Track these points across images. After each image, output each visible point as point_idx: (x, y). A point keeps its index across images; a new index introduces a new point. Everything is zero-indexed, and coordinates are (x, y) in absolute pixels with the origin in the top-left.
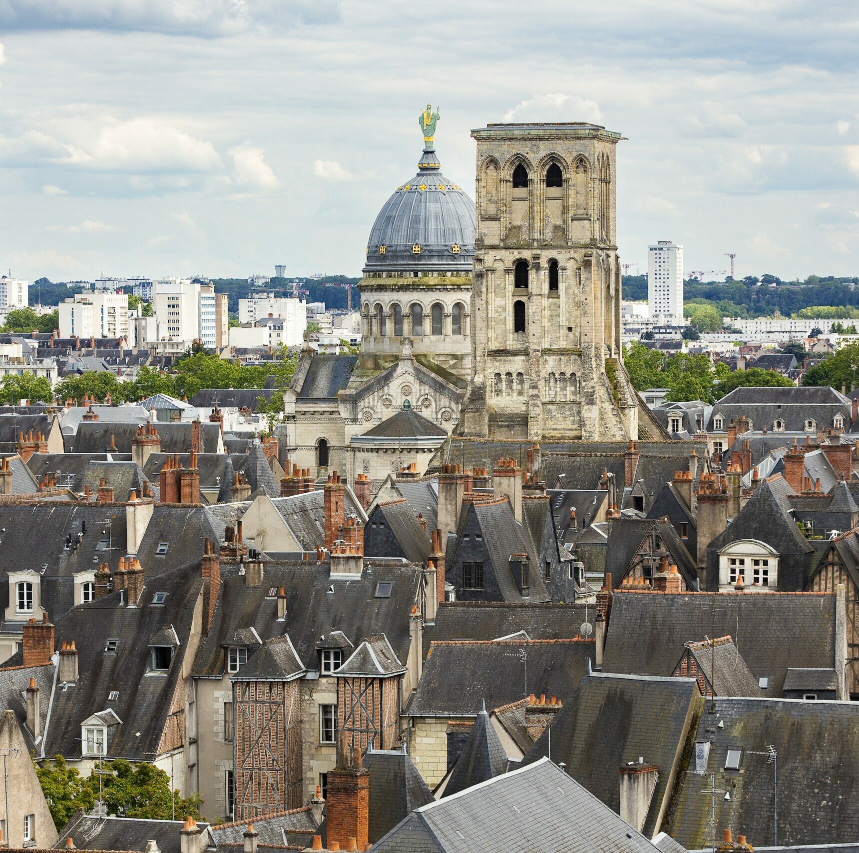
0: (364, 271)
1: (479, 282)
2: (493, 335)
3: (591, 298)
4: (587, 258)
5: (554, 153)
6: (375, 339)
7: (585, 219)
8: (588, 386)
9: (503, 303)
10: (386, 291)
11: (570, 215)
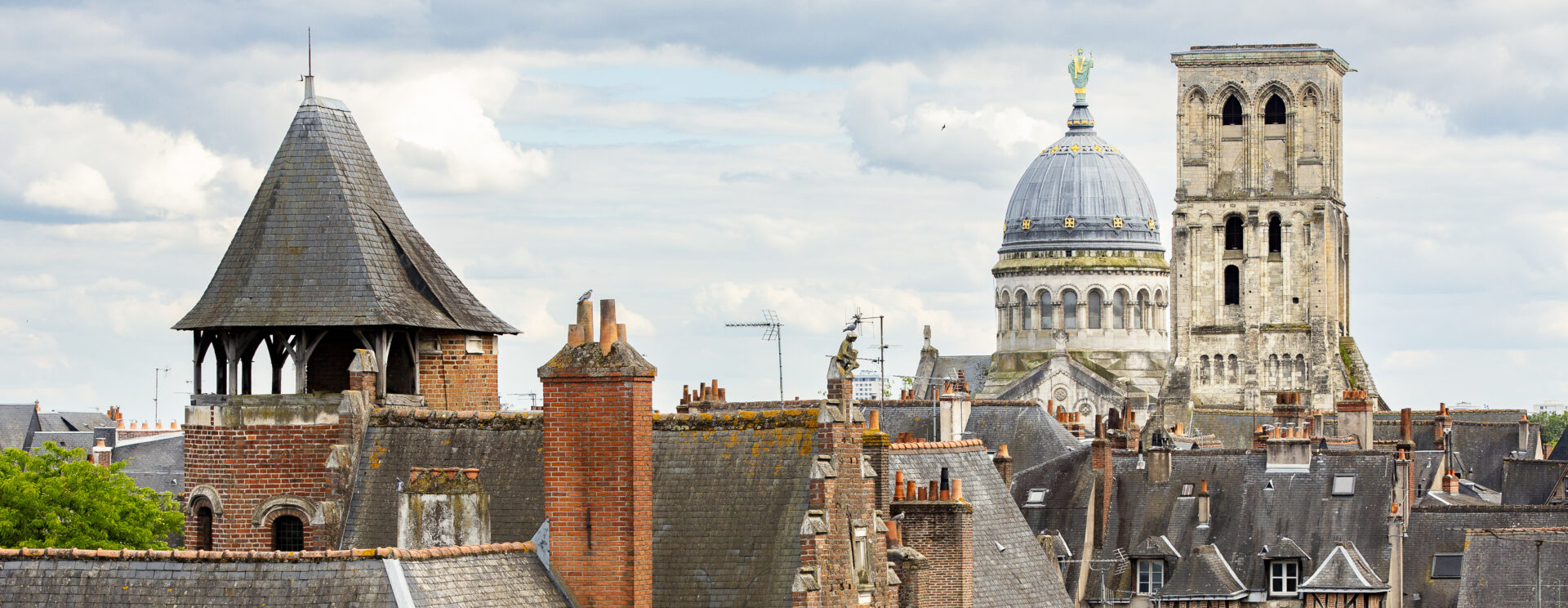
0: (1000, 252)
1: (1181, 242)
2: (1198, 308)
3: (1322, 261)
4: (1318, 211)
5: (1275, 82)
6: (1017, 334)
7: (1315, 163)
8: (1319, 370)
9: (1211, 269)
10: (1032, 274)
11: (1296, 158)
